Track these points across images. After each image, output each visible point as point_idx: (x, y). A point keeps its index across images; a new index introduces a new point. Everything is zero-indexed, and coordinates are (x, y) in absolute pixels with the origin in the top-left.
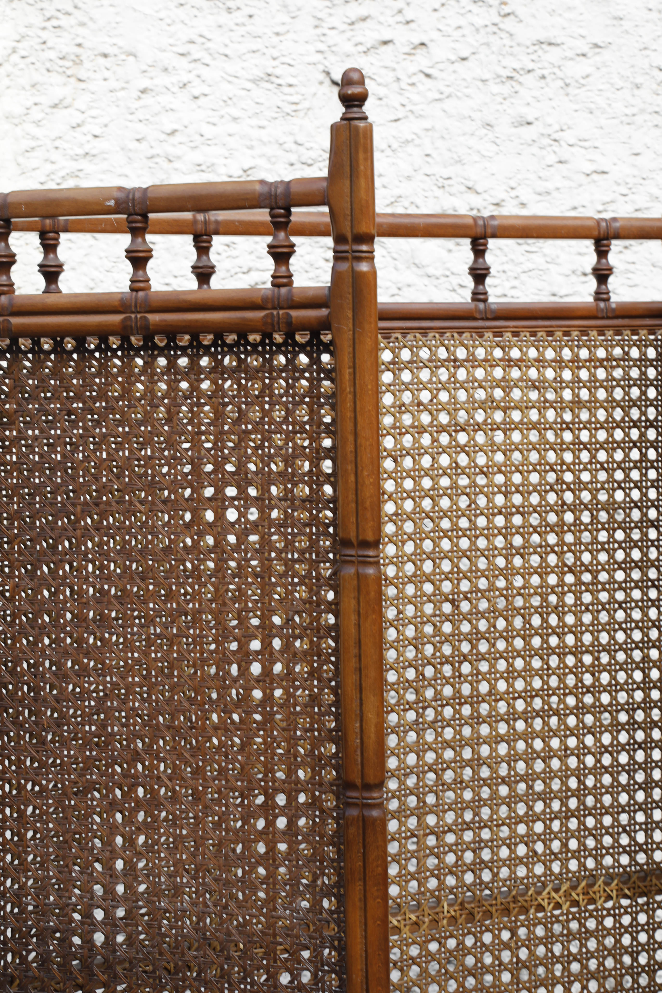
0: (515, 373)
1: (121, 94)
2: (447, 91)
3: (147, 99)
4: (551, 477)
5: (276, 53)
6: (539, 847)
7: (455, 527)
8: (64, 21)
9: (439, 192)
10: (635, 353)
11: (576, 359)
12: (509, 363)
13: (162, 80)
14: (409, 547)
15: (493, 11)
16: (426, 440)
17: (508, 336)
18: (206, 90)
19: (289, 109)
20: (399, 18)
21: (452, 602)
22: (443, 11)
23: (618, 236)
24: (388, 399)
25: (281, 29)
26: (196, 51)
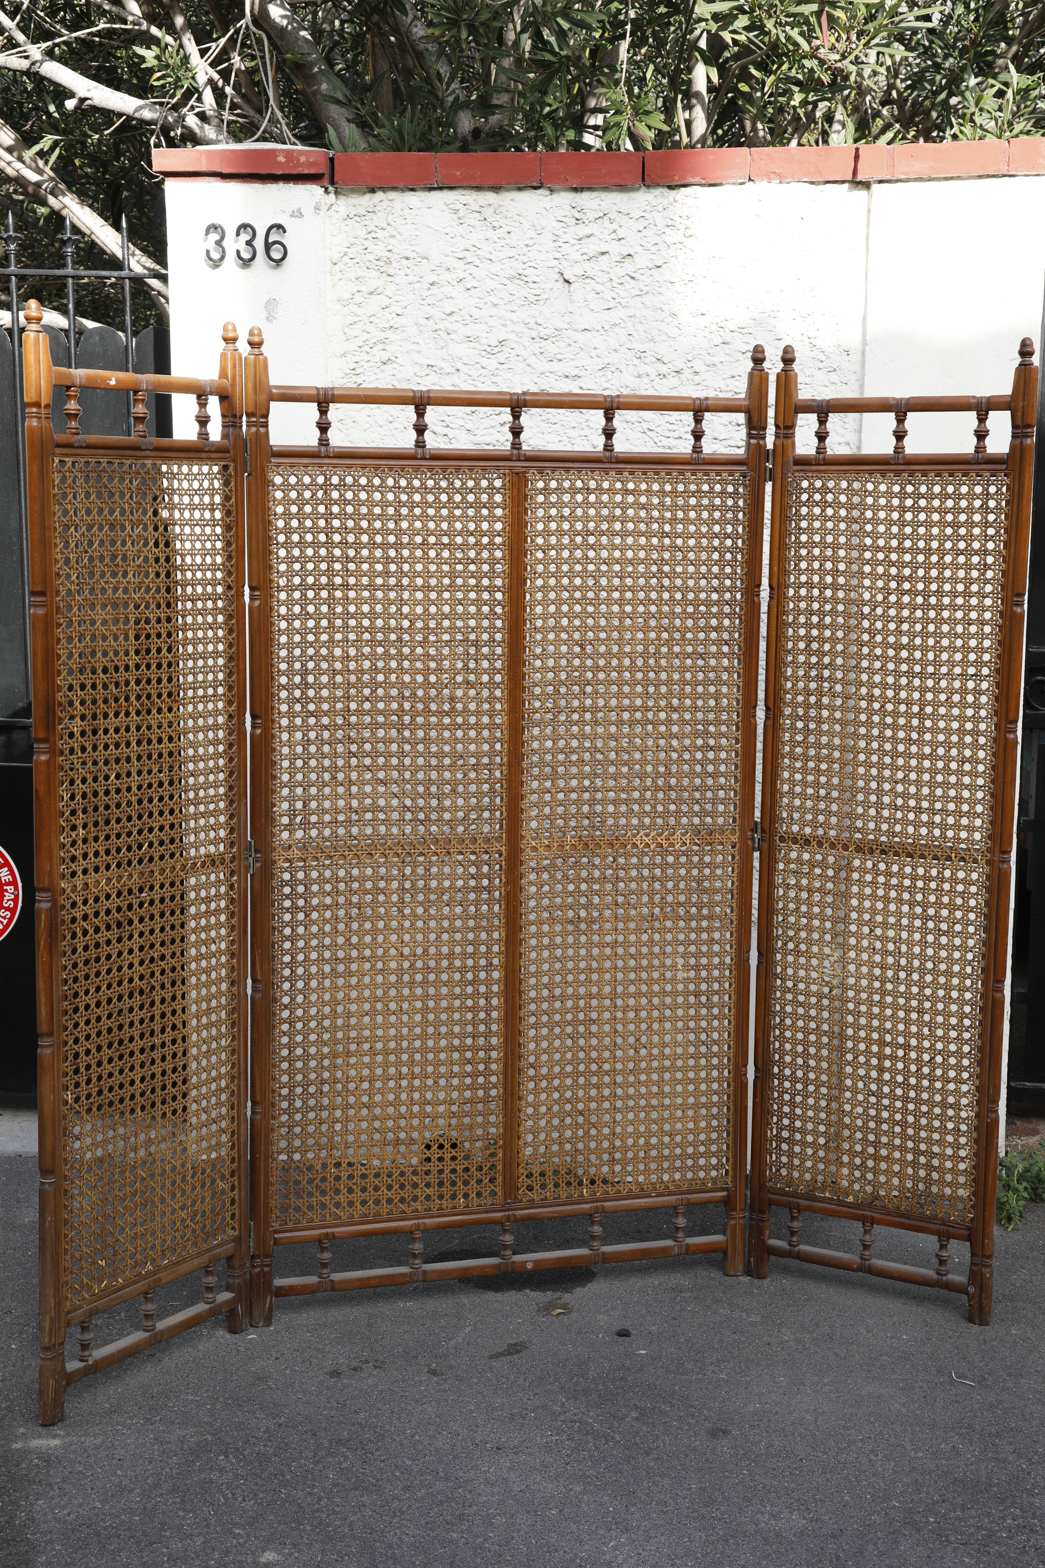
0: (631, 499)
1: (417, 286)
2: (645, 289)
3: (435, 290)
4: (654, 568)
5: (525, 259)
6: (636, 807)
7: (584, 597)
8: (380, 234)
9: (637, 362)
10: (717, 488)
11: (674, 491)
12: (626, 492)
13: (445, 276)
14: (552, 609)
15: (681, 233)
16: (566, 540)
17: (626, 474)
18: (476, 284)
19: (533, 299)
20: (614, 236)
21: (581, 646)
22: (645, 232)
23: (708, 410)
24: (540, 513)
25: (530, 242)
26: (470, 257)
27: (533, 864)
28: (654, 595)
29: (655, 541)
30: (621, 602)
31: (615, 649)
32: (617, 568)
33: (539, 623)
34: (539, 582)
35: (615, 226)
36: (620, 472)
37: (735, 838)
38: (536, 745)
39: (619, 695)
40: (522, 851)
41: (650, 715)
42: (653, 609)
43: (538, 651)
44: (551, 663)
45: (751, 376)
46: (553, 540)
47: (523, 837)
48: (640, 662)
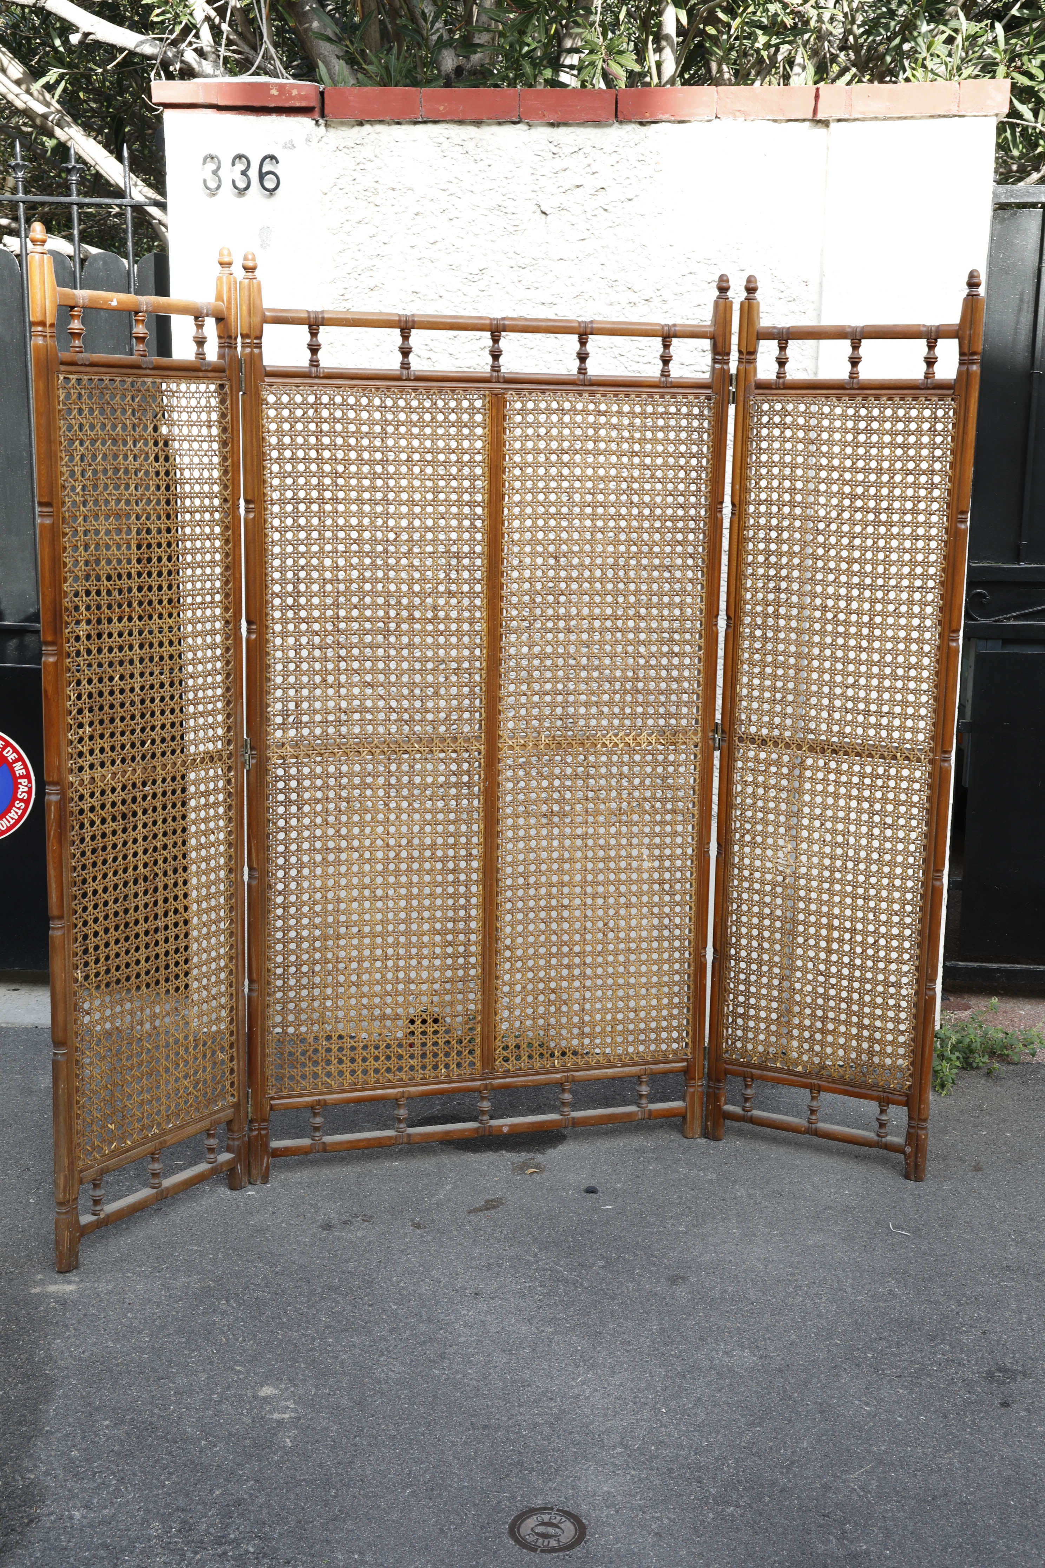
0: (603, 419)
1: (402, 215)
2: (618, 221)
3: (419, 220)
4: (624, 486)
5: (505, 191)
6: (606, 710)
7: (559, 513)
8: (368, 166)
10: (684, 410)
12: (599, 413)
13: (429, 207)
14: (529, 523)
15: (651, 168)
16: (542, 458)
18: (458, 215)
19: (512, 229)
20: (588, 170)
21: (555, 558)
22: (617, 166)
23: (676, 336)
24: (518, 432)
25: (510, 175)
26: (452, 188)
27: (510, 762)
28: (624, 511)
29: (625, 460)
30: (593, 517)
31: (587, 561)
32: (589, 485)
33: (516, 536)
34: (517, 498)
35: (589, 160)
36: (592, 394)
37: (697, 739)
38: (513, 651)
39: (591, 605)
40: (500, 749)
41: (619, 623)
42: (623, 524)
43: (515, 562)
44: (527, 574)
45: (716, 304)
46: (530, 458)
47: (500, 737)
48: (610, 573)
